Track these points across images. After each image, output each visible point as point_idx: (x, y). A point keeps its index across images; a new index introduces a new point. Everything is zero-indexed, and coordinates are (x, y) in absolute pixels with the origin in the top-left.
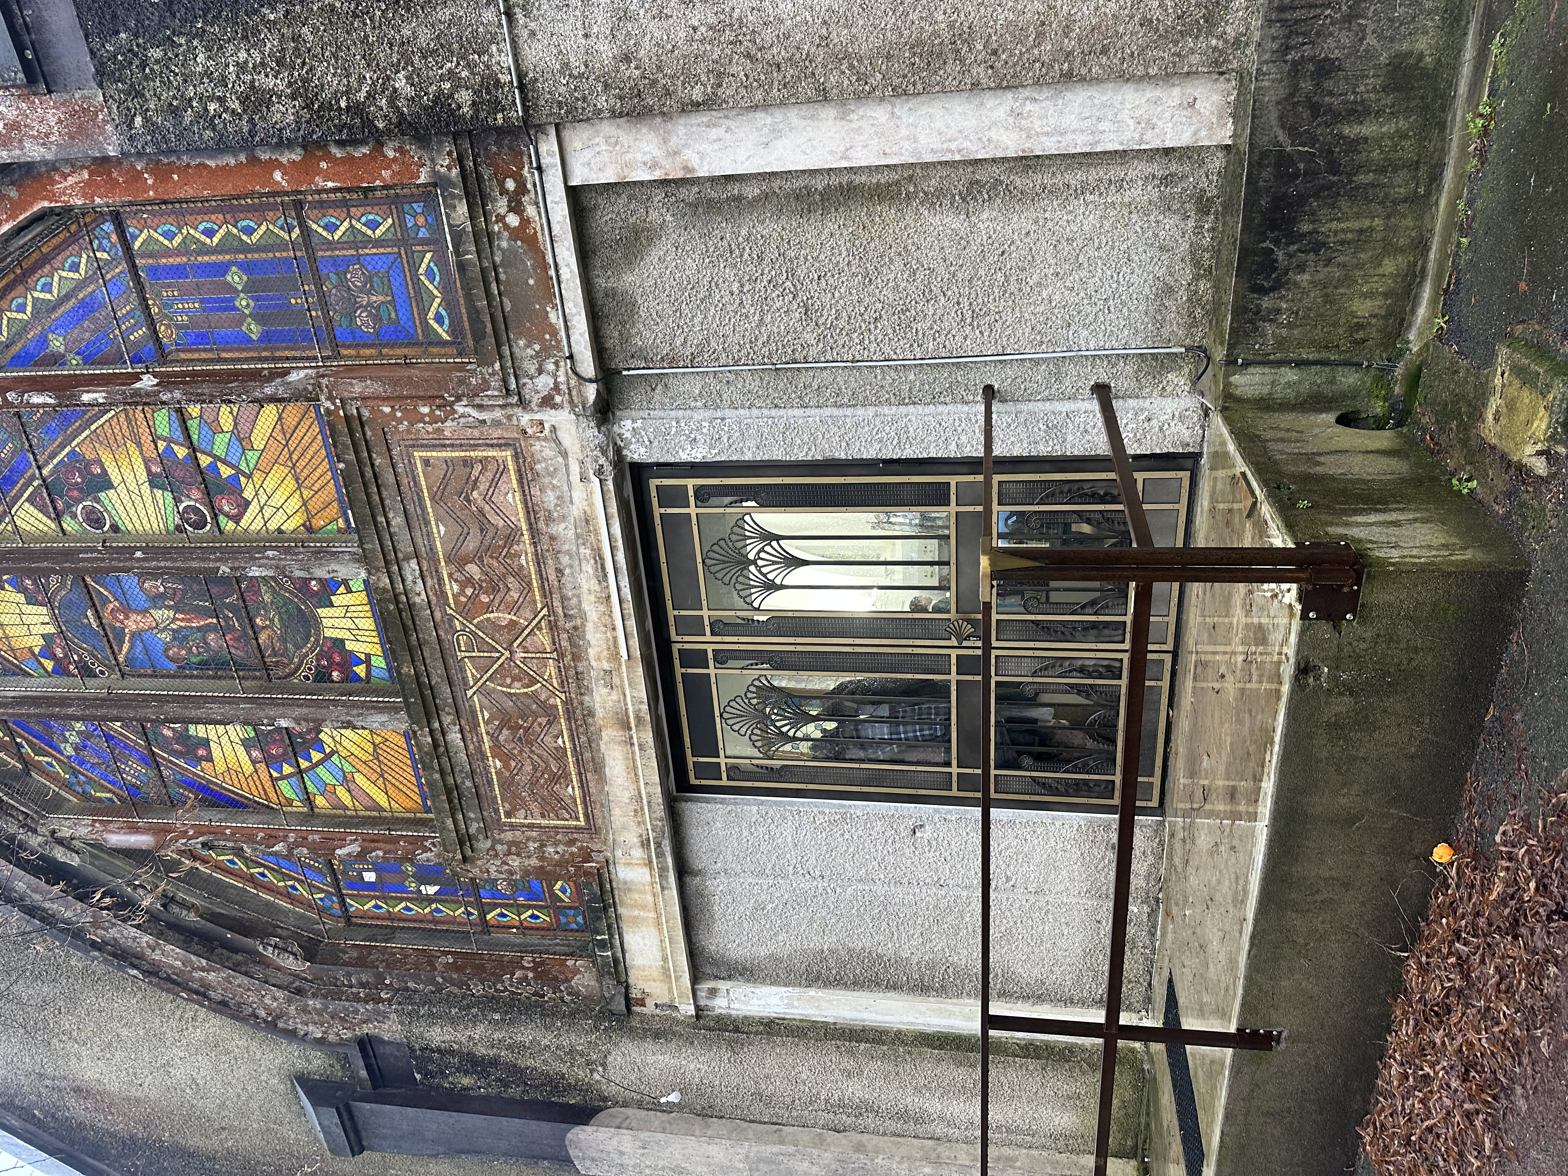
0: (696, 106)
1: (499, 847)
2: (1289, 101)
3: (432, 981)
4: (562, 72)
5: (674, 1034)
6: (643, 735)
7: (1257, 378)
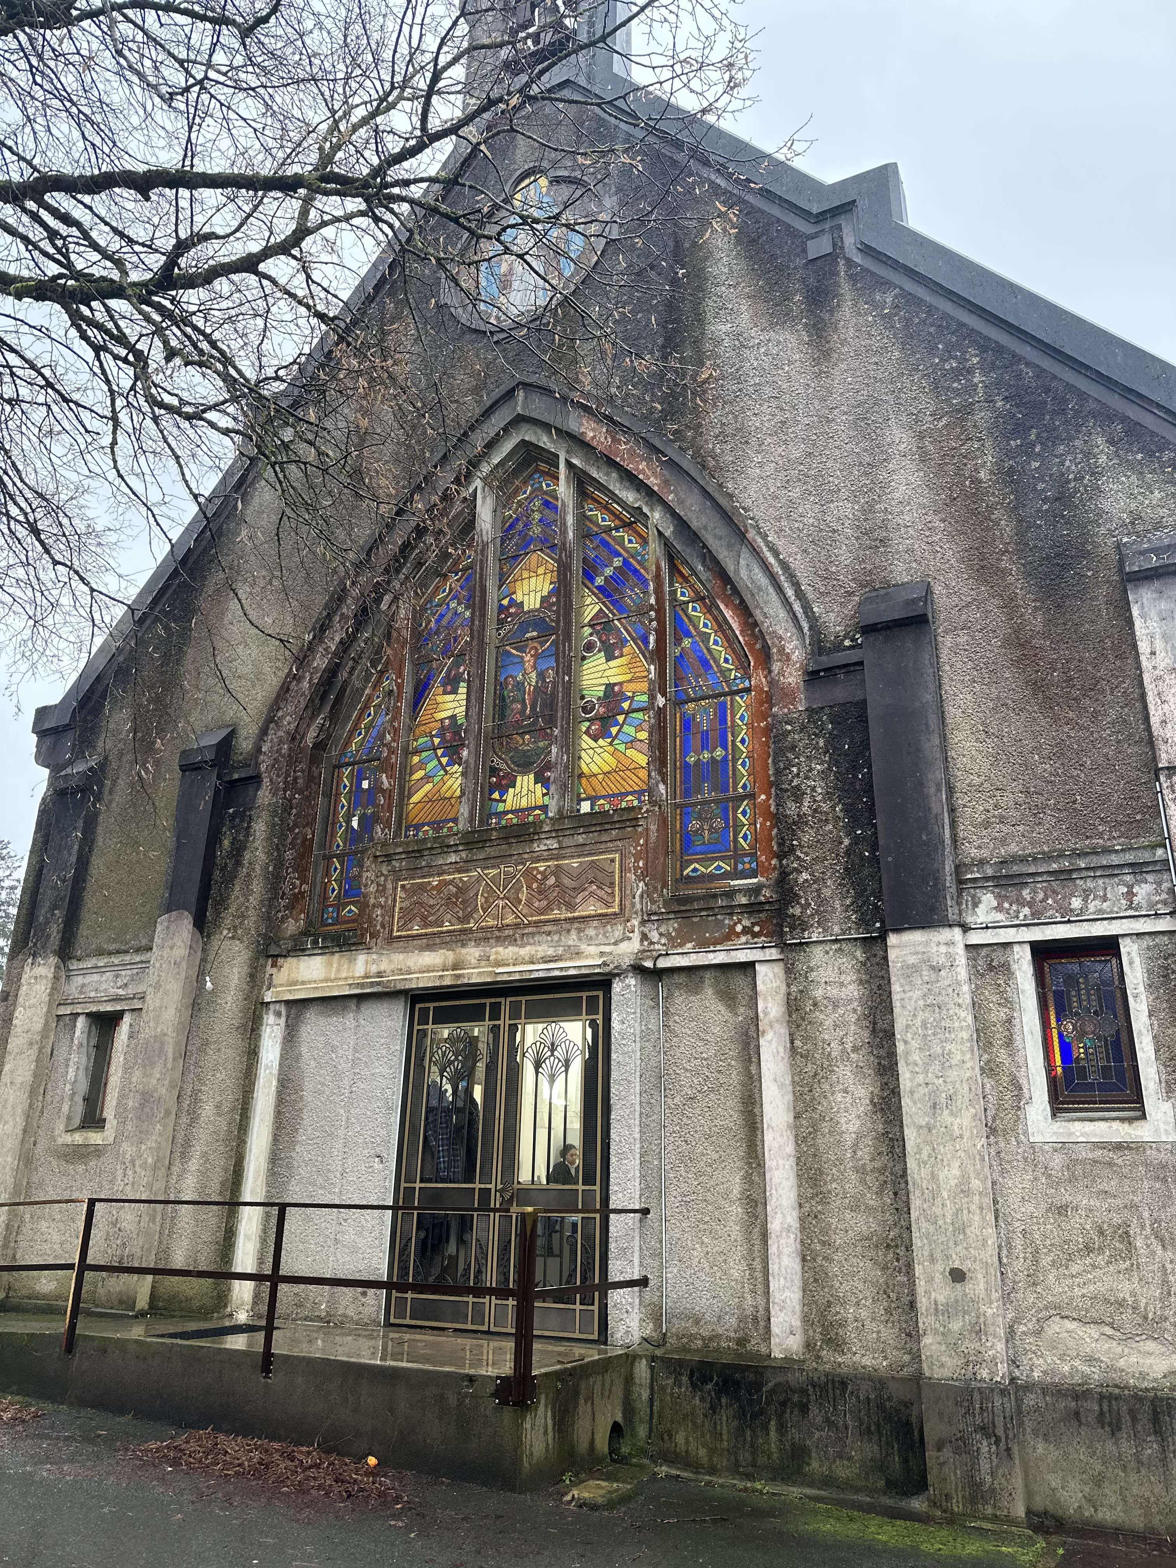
0: (792, 1042)
1: (382, 879)
2: (787, 1388)
3: (296, 825)
4: (808, 967)
5: (253, 987)
6: (449, 978)
7: (644, 1375)
